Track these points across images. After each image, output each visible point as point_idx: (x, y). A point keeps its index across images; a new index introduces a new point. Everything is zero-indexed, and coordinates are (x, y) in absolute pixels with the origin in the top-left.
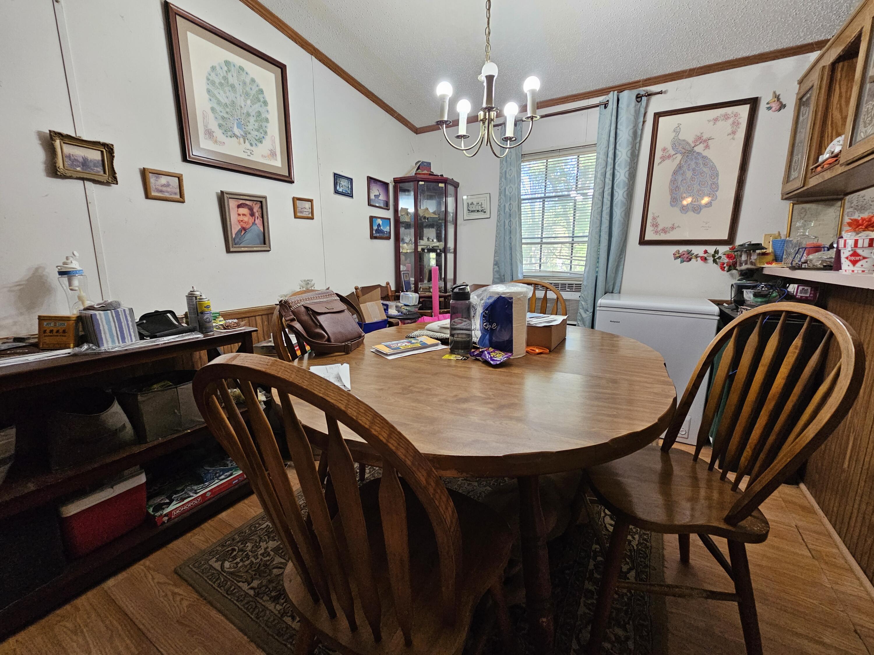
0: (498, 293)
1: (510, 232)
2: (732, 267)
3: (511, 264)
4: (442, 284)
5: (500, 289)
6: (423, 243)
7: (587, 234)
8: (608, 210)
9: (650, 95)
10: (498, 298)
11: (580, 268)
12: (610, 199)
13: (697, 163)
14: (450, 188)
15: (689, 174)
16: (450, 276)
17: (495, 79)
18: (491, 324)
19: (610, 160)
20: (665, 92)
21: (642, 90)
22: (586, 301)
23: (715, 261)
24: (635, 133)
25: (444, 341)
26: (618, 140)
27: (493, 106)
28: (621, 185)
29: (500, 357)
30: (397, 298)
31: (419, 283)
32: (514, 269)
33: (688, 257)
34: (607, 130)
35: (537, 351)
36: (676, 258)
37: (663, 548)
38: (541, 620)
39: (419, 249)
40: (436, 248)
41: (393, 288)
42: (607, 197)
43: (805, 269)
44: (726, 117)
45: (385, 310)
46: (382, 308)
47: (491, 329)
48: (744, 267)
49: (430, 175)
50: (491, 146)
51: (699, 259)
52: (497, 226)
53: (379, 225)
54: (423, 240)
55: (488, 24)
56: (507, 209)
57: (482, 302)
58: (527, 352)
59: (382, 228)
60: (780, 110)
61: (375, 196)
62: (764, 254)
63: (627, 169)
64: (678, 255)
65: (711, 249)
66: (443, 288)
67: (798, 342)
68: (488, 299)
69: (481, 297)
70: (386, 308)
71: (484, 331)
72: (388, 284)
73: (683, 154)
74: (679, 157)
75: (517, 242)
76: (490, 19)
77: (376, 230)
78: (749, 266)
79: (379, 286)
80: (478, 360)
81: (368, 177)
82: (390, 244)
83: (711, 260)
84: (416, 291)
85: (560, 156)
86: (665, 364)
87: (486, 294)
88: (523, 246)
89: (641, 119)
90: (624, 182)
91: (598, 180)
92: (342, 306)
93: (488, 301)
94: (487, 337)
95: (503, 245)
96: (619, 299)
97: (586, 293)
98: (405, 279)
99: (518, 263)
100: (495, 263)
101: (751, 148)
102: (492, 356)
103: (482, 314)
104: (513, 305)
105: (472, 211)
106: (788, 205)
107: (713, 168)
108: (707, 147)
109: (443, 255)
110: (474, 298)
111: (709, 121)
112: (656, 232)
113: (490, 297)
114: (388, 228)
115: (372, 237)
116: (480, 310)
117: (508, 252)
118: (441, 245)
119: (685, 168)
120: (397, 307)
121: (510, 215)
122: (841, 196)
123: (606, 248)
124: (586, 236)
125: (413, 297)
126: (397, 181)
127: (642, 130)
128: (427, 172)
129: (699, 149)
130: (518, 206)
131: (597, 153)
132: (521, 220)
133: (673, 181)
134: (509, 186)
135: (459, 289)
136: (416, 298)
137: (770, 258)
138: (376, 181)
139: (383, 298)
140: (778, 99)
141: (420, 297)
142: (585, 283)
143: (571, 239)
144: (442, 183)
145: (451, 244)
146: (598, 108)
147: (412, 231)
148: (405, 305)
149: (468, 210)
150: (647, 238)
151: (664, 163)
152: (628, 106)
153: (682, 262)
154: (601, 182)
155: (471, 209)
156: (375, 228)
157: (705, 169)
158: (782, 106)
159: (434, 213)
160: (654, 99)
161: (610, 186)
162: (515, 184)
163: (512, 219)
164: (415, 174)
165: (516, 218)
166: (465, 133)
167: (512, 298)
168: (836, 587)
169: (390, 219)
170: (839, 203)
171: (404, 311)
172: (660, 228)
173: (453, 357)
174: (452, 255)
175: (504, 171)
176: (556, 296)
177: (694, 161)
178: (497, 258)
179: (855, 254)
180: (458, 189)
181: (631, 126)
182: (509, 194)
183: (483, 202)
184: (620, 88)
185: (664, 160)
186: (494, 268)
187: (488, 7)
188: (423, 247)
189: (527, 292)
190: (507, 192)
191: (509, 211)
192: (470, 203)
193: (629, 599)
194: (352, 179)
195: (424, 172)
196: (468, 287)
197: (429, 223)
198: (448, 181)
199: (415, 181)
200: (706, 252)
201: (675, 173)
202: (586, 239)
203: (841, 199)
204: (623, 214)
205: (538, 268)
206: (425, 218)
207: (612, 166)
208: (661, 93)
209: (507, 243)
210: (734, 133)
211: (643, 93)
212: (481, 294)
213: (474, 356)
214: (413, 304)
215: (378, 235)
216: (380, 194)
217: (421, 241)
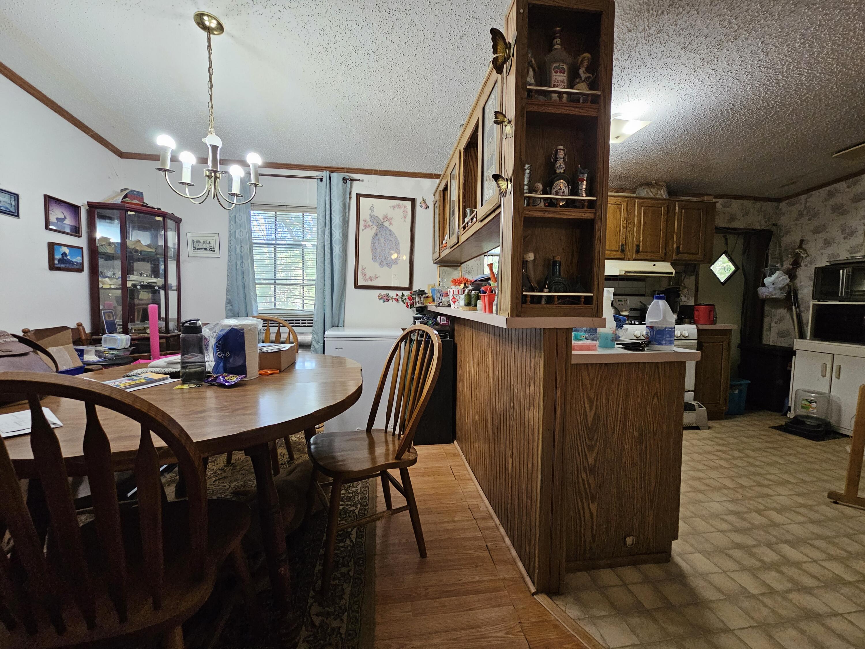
0: (230, 326)
1: (243, 273)
2: (412, 306)
3: (246, 303)
4: (163, 324)
5: (232, 322)
6: (133, 279)
7: (314, 278)
8: (329, 260)
9: (352, 180)
10: (230, 330)
11: (310, 306)
12: (330, 252)
13: (386, 234)
14: (170, 223)
15: (382, 240)
16: (173, 314)
17: (219, 149)
18: (224, 352)
19: (328, 222)
20: (362, 181)
21: (347, 175)
22: (317, 334)
23: (403, 301)
24: (344, 205)
25: (173, 375)
26: (332, 208)
27: (219, 170)
28: (338, 242)
29: (234, 379)
30: (98, 342)
31: (129, 324)
32: (248, 307)
33: (387, 299)
34: (323, 199)
35: (269, 372)
36: (380, 299)
37: (376, 507)
38: (279, 570)
39: (129, 284)
40: (153, 284)
41: (88, 330)
42: (327, 250)
43: (441, 306)
44: (400, 207)
45: (79, 356)
46: (76, 354)
47: (225, 357)
48: (418, 306)
49: (143, 206)
50: (218, 198)
51: (394, 300)
52: (228, 266)
53: (64, 254)
54: (133, 274)
55: (211, 100)
56: (238, 251)
57: (215, 334)
58: (260, 374)
59: (69, 257)
60: (426, 208)
61: (57, 219)
62: (427, 297)
63: (341, 230)
64: (380, 297)
65: (400, 293)
66: (164, 329)
67: (422, 346)
68: (221, 331)
69: (214, 330)
70: (81, 353)
71: (218, 360)
72: (80, 325)
73: (377, 226)
74: (375, 227)
75: (251, 282)
76: (212, 96)
77: (59, 260)
78: (420, 305)
79: (65, 328)
80: (214, 385)
81: (45, 196)
82: (83, 278)
83: (400, 300)
84: (125, 331)
85: (287, 211)
86: (361, 370)
87: (218, 327)
88: (257, 286)
89: (348, 196)
90: (340, 240)
91: (319, 236)
92: (24, 348)
93: (220, 333)
94: (222, 364)
95: (236, 284)
96: (344, 331)
97: (316, 327)
98: (108, 320)
99: (253, 302)
100: (228, 301)
101: (415, 229)
102: (226, 379)
103: (214, 345)
104: (245, 335)
105: (199, 249)
106: (437, 266)
107: (396, 238)
108: (391, 224)
109: (162, 292)
110: (206, 332)
111: (390, 207)
112: (365, 280)
113: (222, 330)
114: (81, 258)
115: (52, 267)
116: (212, 342)
117: (242, 291)
118: (160, 281)
119: (379, 236)
120: (96, 351)
121: (242, 257)
122: (459, 264)
123: (330, 290)
124: (314, 280)
125: (122, 340)
126: (93, 207)
127: (349, 203)
128: (138, 202)
129: (386, 224)
130: (250, 249)
131: (318, 215)
132: (253, 261)
133: (373, 244)
134: (239, 230)
135: (190, 324)
136: (127, 340)
137: (430, 300)
138: (59, 202)
139: (75, 343)
140: (425, 202)
141: (132, 340)
142: (315, 319)
143: (301, 282)
144: (159, 216)
145: (172, 280)
146: (316, 180)
147: (118, 263)
148: (110, 349)
149: (194, 247)
150: (360, 283)
151: (366, 230)
152: (338, 184)
153: (384, 302)
154: (322, 238)
155: (197, 246)
156: (58, 256)
157: (391, 239)
158: (427, 207)
159: (149, 246)
160: (355, 183)
161: (329, 242)
162: (245, 229)
163: (244, 261)
164: (121, 202)
165: (248, 259)
166: (189, 182)
167: (243, 329)
168: (465, 491)
169: (82, 248)
170: (459, 268)
171: (109, 356)
172: (368, 276)
173: (186, 386)
174: (175, 293)
175: (233, 215)
176: (288, 330)
177: (384, 232)
178: (229, 297)
179: (454, 298)
180: (180, 225)
181: (341, 200)
182: (240, 237)
183: (211, 241)
184: (332, 170)
185: (365, 228)
186: (226, 307)
187: (210, 86)
188: (134, 282)
189: (257, 324)
190: (237, 235)
191: (240, 252)
192: (195, 241)
193: (352, 547)
194: (18, 195)
195: (133, 202)
196: (200, 322)
197: (141, 257)
198: (167, 216)
199: (123, 210)
200: (397, 295)
201: (373, 238)
202: (314, 282)
203: (460, 266)
204: (341, 264)
205: (273, 307)
206: (136, 251)
207: (329, 227)
208: (359, 180)
209: (240, 283)
210: (405, 217)
211: (348, 178)
212: (213, 328)
213: (208, 382)
214: (122, 347)
215: (62, 266)
216: (65, 218)
217: (131, 276)
